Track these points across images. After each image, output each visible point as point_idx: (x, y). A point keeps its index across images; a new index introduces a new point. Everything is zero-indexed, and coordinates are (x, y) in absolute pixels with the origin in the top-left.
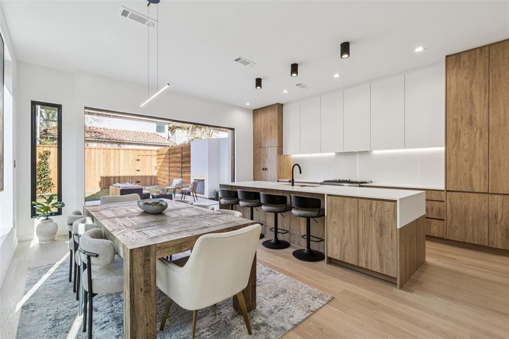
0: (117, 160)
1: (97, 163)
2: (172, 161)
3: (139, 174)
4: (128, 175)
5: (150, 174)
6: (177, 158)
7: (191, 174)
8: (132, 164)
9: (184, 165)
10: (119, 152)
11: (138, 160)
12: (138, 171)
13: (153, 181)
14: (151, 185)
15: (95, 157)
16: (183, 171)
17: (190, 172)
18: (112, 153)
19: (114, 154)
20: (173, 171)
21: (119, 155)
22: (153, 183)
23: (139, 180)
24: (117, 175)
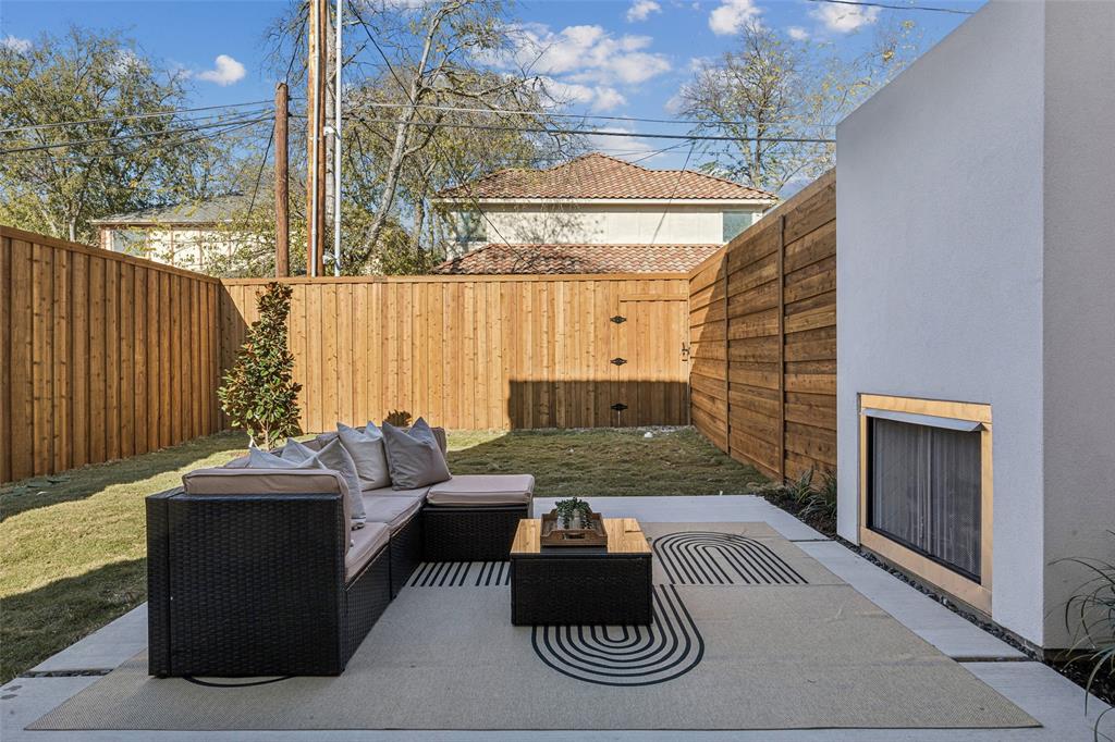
0: (545, 320)
1: (481, 333)
2: (739, 310)
3: (624, 374)
4: (584, 378)
5: (665, 376)
6: (761, 286)
7: (840, 378)
8: (596, 336)
9: (794, 324)
10: (551, 293)
11: (618, 320)
12: (619, 362)
13: (675, 406)
14: (668, 422)
15: (475, 312)
16: (790, 357)
17: (833, 360)
18: (528, 295)
19: (534, 300)
20: (744, 362)
21: (552, 302)
22: (676, 414)
23: (624, 403)
24: (545, 375)
